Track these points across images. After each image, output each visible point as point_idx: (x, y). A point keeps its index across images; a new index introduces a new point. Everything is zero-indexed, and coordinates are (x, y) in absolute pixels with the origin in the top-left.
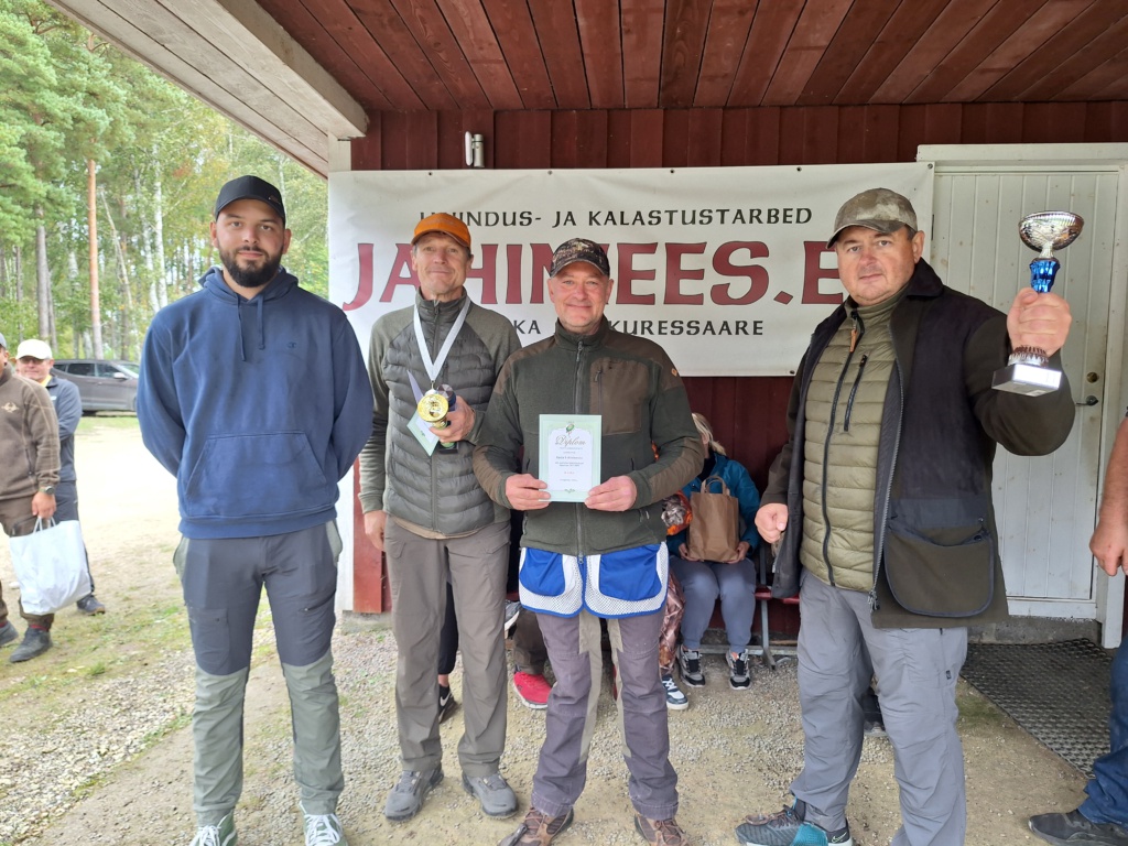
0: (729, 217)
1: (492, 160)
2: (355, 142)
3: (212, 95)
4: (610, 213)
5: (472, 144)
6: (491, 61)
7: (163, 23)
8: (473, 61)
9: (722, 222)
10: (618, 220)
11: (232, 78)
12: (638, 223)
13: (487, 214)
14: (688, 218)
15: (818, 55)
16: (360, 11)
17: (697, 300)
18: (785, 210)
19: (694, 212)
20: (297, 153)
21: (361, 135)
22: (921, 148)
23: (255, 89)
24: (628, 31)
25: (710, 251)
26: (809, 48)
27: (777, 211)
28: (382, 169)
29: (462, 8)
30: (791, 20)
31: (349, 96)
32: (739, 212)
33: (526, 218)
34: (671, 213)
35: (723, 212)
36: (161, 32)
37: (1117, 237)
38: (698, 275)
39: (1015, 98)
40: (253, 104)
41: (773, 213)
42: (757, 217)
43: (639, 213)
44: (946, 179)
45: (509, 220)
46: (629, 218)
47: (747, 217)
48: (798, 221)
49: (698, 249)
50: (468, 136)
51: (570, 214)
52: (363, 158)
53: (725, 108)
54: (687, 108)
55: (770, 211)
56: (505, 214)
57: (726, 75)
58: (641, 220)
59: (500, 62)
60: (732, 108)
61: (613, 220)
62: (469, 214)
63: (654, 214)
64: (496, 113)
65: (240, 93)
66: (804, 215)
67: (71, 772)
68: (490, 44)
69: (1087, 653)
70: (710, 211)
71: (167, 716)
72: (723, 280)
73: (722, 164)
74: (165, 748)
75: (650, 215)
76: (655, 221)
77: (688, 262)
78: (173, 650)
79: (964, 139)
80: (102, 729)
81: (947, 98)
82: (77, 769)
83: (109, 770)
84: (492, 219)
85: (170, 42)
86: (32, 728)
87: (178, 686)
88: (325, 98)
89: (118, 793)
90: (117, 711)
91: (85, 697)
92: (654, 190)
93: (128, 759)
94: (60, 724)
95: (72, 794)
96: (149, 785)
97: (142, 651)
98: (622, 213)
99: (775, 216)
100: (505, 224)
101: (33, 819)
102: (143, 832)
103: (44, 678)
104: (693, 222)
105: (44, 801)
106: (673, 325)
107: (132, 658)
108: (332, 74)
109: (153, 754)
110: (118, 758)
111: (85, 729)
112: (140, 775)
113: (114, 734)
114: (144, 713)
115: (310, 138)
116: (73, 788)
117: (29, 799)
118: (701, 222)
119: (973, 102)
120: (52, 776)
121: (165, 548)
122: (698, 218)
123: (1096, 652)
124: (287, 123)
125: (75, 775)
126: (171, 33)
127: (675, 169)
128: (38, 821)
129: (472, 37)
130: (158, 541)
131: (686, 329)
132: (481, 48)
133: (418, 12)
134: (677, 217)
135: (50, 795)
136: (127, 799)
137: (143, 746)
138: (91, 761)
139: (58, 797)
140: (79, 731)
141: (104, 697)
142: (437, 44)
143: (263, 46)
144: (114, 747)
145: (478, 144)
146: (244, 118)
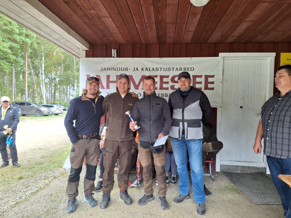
0: (175, 69)
1: (119, 56)
2: (86, 51)
3: (52, 40)
4: (147, 68)
5: (114, 52)
6: (117, 33)
7: (40, 25)
8: (113, 33)
9: (173, 70)
10: (148, 70)
11: (57, 37)
12: (153, 70)
13: (117, 68)
14: (165, 70)
15: (193, 33)
16: (86, 23)
17: (167, 89)
18: (188, 68)
19: (166, 68)
20: (73, 53)
21: (88, 49)
22: (220, 54)
23: (62, 39)
24: (148, 27)
25: (170, 77)
26: (190, 31)
27: (186, 68)
28: (93, 57)
29: (109, 22)
30: (185, 25)
31: (85, 41)
32: (177, 68)
33: (127, 69)
34: (161, 68)
35: (173, 68)
36: (40, 27)
37: (267, 75)
38: (167, 83)
39: (242, 42)
40: (62, 42)
41: (185, 68)
42: (181, 69)
43: (153, 68)
44: (226, 61)
45: (123, 70)
46: (151, 69)
47: (179, 69)
48: (191, 70)
49: (167, 77)
50: (113, 50)
51: (137, 68)
52: (88, 55)
53: (173, 44)
54: (165, 44)
55: (184, 68)
56: (122, 68)
57: (172, 37)
58: (154, 70)
59: (119, 34)
60: (175, 44)
61: (147, 70)
62: (113, 68)
63: (157, 69)
64: (120, 45)
65: (59, 40)
66: (192, 69)
67: (12, 201)
68: (116, 30)
69: (262, 175)
70: (170, 68)
71: (37, 188)
72: (173, 84)
73: (173, 57)
74: (35, 196)
75: (156, 69)
76: (157, 70)
77: (165, 80)
78: (39, 173)
79: (230, 51)
80: (20, 191)
81: (225, 42)
82: (14, 200)
83: (21, 201)
84: (119, 69)
85: (42, 29)
86: (4, 191)
87: (40, 182)
88: (78, 41)
89: (23, 206)
90: (24, 187)
91: (17, 184)
92: (157, 63)
93: (26, 198)
94: (10, 190)
95: (12, 206)
96: (30, 204)
97: (32, 173)
98: (149, 68)
99: (185, 69)
100: (122, 70)
101: (2, 211)
102: (28, 214)
103: (7, 179)
104: (166, 70)
105: (5, 208)
106: (161, 95)
107: (29, 175)
108: (80, 36)
109: (32, 197)
110: (24, 198)
111: (16, 191)
112: (28, 202)
113: (23, 193)
114: (31, 188)
115: (76, 50)
116: (12, 205)
117: (2, 207)
118: (168, 70)
119: (232, 43)
120: (8, 202)
121: (40, 149)
122: (167, 70)
123: (264, 175)
124: (70, 46)
125: (13, 202)
126: (42, 27)
127: (162, 58)
128: (3, 212)
129: (112, 28)
130: (39, 147)
131: (165, 96)
132: (114, 31)
133: (99, 23)
134: (162, 69)
135: (7, 206)
136: (25, 207)
137: (30, 195)
138: (17, 199)
139: (9, 207)
140: (15, 192)
141: (21, 184)
142: (104, 30)
143: (63, 30)
144: (23, 196)
145: (115, 52)
146: (60, 45)
